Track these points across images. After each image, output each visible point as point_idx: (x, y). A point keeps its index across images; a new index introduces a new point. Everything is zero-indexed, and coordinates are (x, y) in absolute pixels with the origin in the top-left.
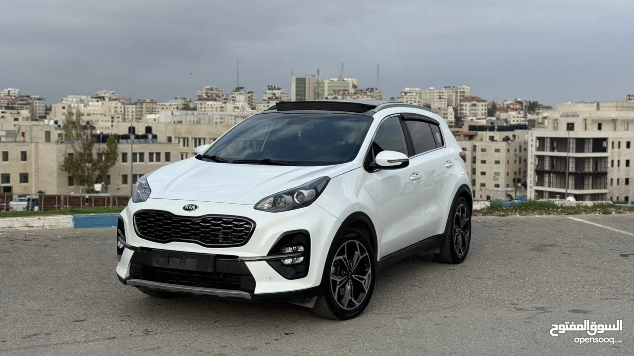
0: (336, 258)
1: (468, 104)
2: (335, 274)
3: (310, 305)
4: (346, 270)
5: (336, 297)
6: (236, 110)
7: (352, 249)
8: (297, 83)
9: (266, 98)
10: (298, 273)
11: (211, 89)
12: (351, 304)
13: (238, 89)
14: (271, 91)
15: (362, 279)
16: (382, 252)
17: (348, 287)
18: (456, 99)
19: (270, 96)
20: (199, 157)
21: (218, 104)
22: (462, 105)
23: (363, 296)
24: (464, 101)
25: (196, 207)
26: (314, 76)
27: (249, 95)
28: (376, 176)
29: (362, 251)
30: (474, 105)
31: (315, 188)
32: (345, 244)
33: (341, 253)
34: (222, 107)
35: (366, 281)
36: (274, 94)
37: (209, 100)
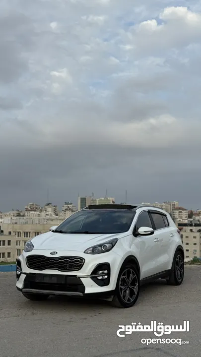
0: (122, 277)
1: (177, 211)
2: (121, 285)
3: (110, 300)
4: (126, 283)
5: (122, 296)
6: (47, 216)
7: (129, 273)
8: (81, 201)
9: (64, 209)
10: (105, 283)
11: (33, 205)
12: (129, 300)
13: (48, 204)
14: (66, 205)
15: (134, 288)
16: (142, 276)
17: (128, 292)
18: (170, 208)
19: (66, 208)
20: (53, 231)
21: (37, 213)
22: (174, 212)
23: (134, 296)
24: (175, 210)
25: (57, 253)
26: (90, 197)
27: (54, 208)
28: (138, 239)
29: (134, 274)
30: (180, 212)
31: (112, 243)
32: (126, 270)
33: (124, 275)
34: (39, 215)
35: (136, 289)
36: (69, 207)
37: (32, 211)
